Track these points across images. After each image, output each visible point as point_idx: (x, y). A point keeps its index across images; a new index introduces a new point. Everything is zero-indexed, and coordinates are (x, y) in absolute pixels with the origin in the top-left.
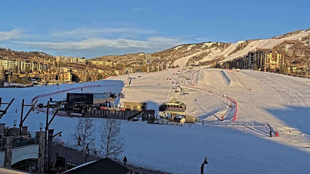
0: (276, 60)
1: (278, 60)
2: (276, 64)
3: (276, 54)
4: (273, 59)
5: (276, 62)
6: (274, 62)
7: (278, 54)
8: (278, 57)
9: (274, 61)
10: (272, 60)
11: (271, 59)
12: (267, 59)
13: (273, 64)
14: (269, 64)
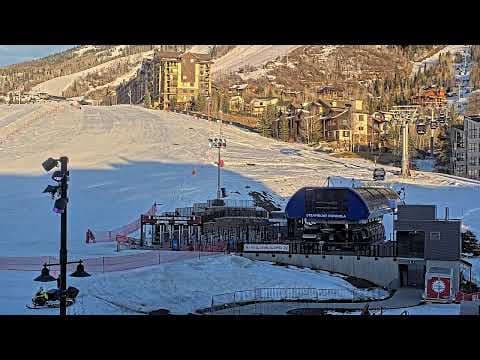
0: (192, 80)
1: (197, 79)
2: (192, 91)
3: (193, 65)
4: (185, 77)
5: (192, 85)
6: (187, 85)
7: (197, 66)
8: (197, 72)
9: (189, 84)
10: (183, 81)
11: (180, 77)
12: (171, 77)
13: (185, 91)
14: (175, 90)
